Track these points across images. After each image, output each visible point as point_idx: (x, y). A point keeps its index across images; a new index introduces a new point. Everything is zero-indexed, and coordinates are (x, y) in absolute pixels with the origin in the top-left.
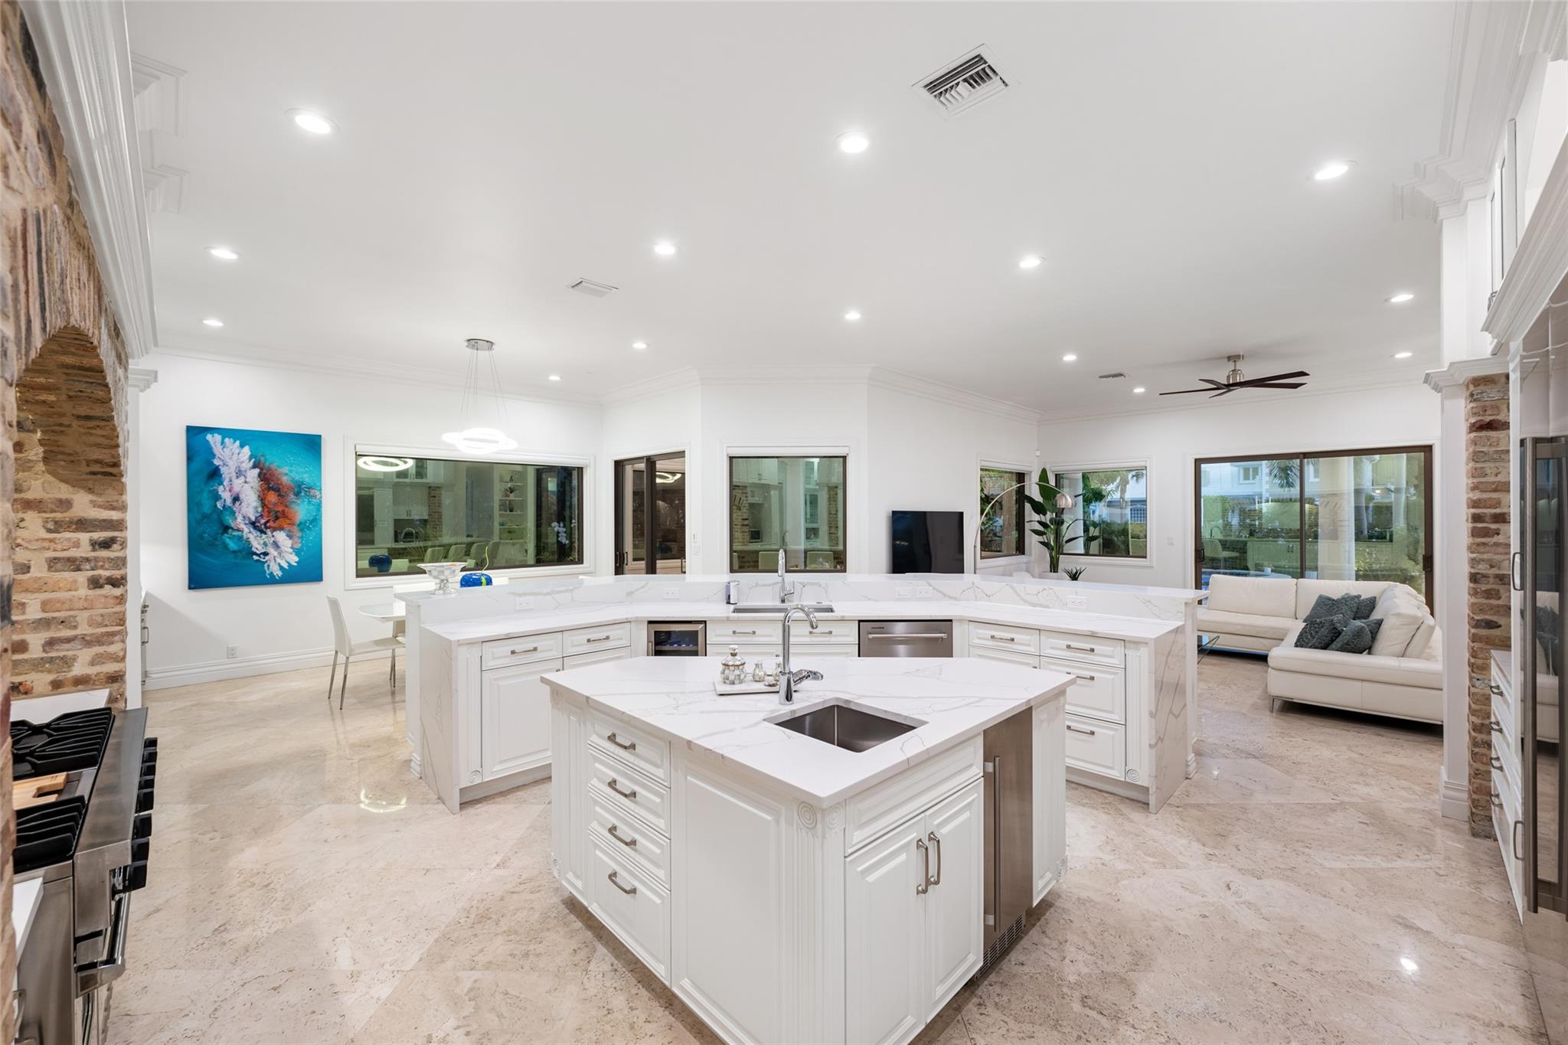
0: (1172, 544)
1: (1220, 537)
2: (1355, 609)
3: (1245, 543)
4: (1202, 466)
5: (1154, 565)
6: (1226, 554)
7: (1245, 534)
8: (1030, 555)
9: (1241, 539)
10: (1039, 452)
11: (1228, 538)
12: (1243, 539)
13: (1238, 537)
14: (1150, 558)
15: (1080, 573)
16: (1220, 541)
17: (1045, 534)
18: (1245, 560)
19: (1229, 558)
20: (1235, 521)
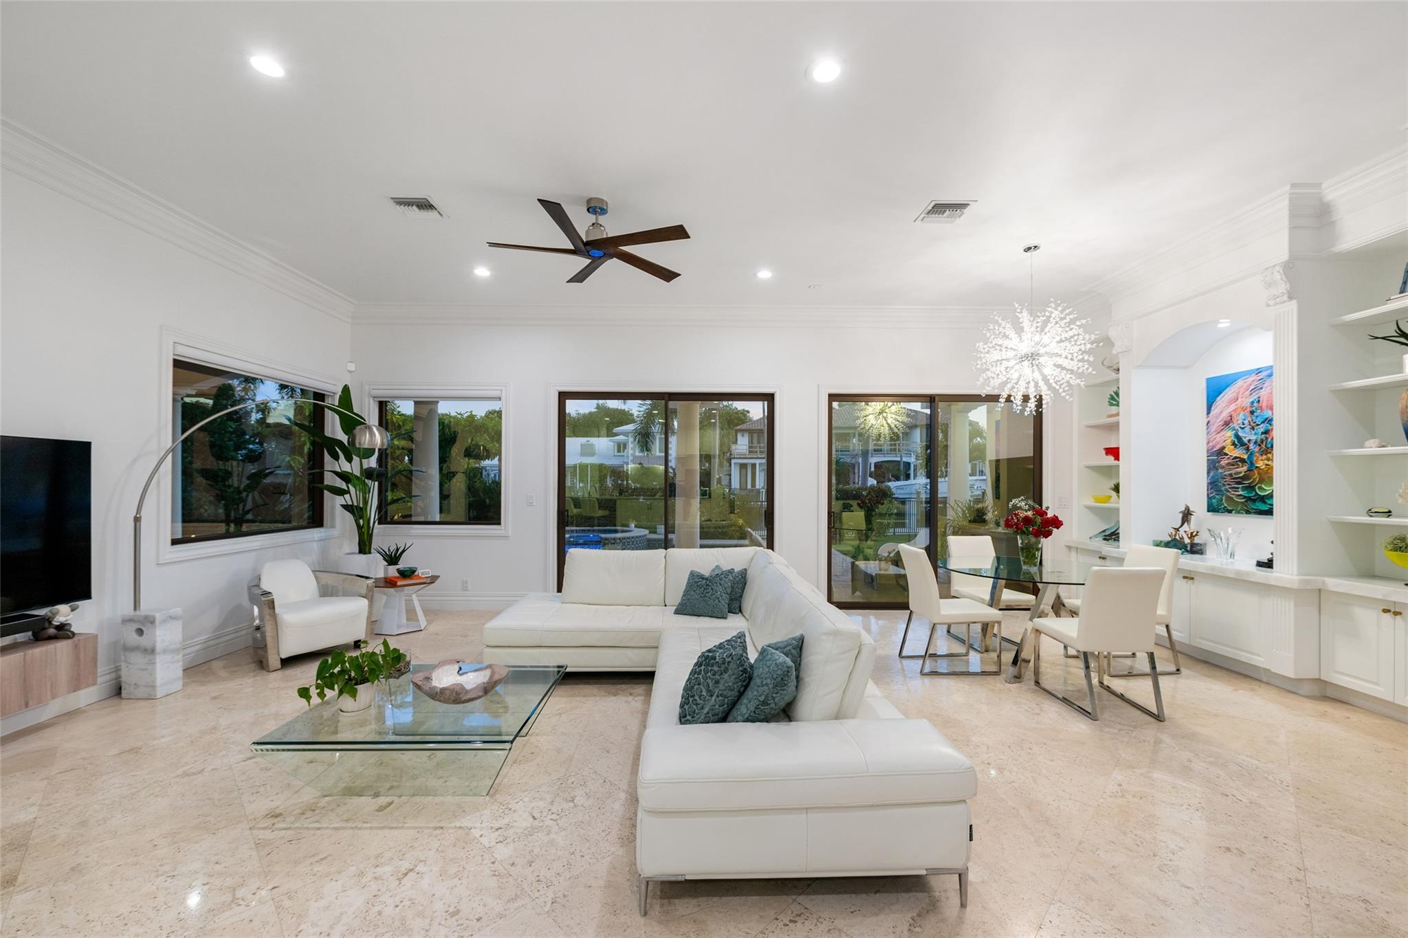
0: (531, 504)
1: (598, 497)
2: (729, 590)
3: (615, 501)
4: (568, 402)
5: (510, 534)
6: (600, 513)
7: (616, 493)
8: (333, 526)
9: (613, 498)
10: (353, 365)
11: (604, 497)
12: (615, 498)
13: (611, 495)
14: (505, 524)
15: (403, 551)
16: (598, 499)
17: (348, 492)
18: (615, 518)
19: (602, 517)
20: (609, 483)
